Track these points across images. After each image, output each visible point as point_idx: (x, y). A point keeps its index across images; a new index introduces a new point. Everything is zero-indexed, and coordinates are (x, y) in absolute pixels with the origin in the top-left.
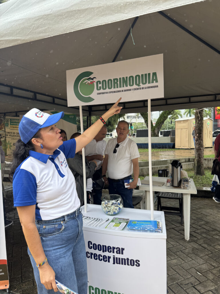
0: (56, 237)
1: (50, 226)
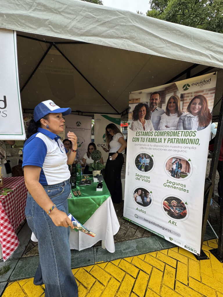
0: (58, 197)
1: (54, 190)
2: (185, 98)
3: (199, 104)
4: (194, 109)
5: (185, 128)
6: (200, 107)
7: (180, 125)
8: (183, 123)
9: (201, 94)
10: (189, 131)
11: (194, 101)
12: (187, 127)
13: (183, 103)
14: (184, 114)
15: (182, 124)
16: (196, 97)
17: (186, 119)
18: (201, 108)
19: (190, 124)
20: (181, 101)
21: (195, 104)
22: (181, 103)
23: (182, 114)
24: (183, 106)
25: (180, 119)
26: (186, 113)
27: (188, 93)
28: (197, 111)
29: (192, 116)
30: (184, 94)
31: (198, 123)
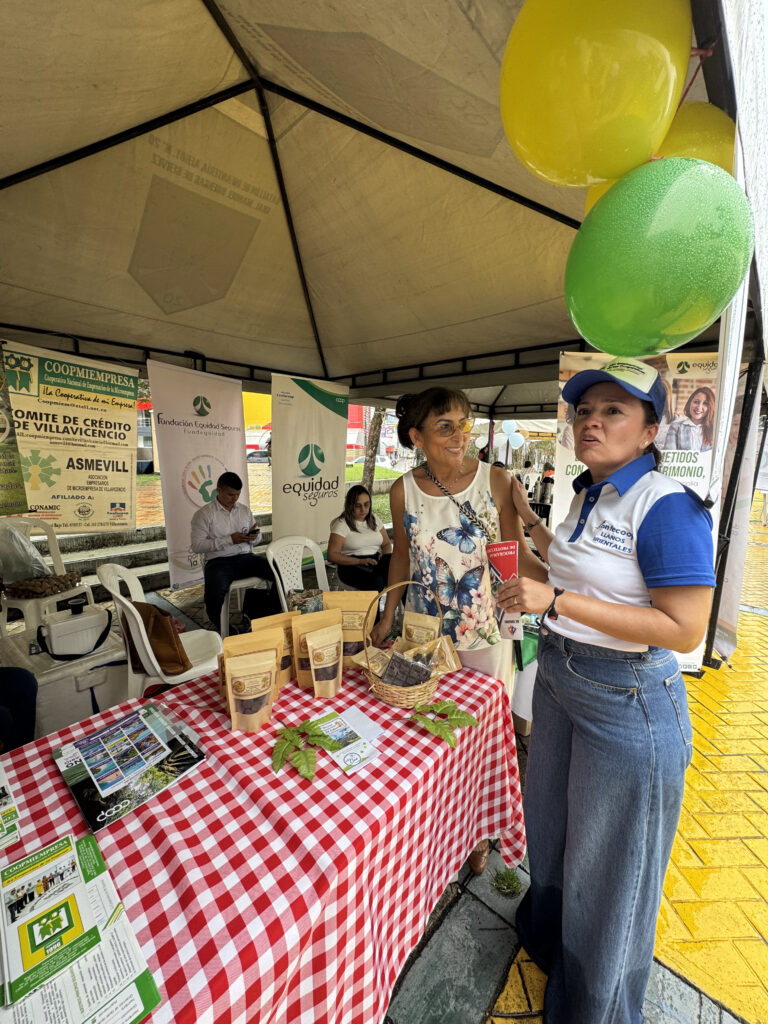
2: (681, 389)
3: (704, 403)
4: (696, 410)
5: (679, 447)
6: (706, 409)
7: (671, 441)
8: (677, 436)
9: (708, 386)
10: (687, 452)
11: (696, 398)
12: (683, 444)
13: (677, 398)
14: (678, 420)
15: (674, 437)
16: (699, 390)
17: (682, 429)
18: (708, 410)
19: (688, 439)
20: (674, 392)
21: (698, 402)
22: (674, 396)
23: (674, 418)
24: (677, 403)
25: (672, 428)
26: (681, 417)
27: (687, 381)
28: (699, 416)
29: (691, 423)
30: (680, 380)
31: (701, 438)
